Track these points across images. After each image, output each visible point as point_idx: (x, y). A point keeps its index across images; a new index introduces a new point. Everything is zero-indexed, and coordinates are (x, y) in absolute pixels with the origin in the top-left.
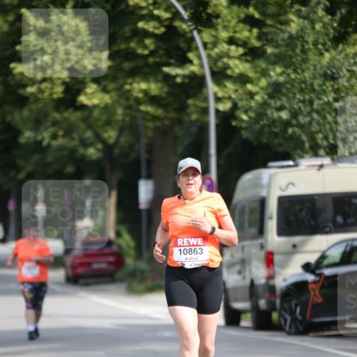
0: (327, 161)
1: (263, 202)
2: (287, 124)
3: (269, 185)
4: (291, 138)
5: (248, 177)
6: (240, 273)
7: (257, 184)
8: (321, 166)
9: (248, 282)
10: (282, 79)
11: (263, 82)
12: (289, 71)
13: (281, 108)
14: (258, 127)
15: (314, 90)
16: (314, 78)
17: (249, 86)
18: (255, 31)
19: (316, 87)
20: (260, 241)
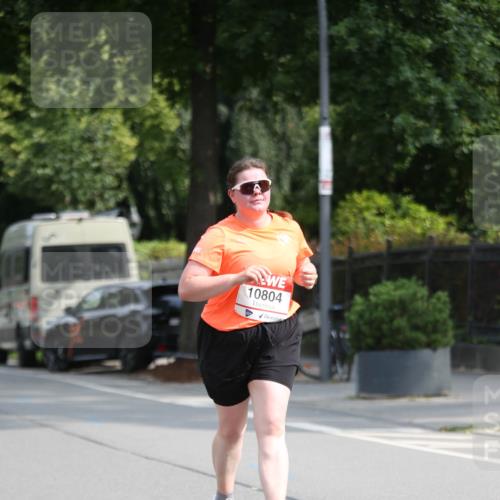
0: (85, 214)
1: (27, 252)
2: (49, 180)
3: (33, 236)
4: (53, 194)
5: (14, 229)
6: (7, 315)
7: (22, 235)
8: (80, 220)
9: (13, 325)
10: (44, 140)
11: (27, 143)
12: (51, 133)
13: (44, 166)
14: (21, 183)
15: (72, 151)
16: (73, 140)
17: (14, 146)
18: (19, 97)
19: (75, 149)
20: (25, 287)
